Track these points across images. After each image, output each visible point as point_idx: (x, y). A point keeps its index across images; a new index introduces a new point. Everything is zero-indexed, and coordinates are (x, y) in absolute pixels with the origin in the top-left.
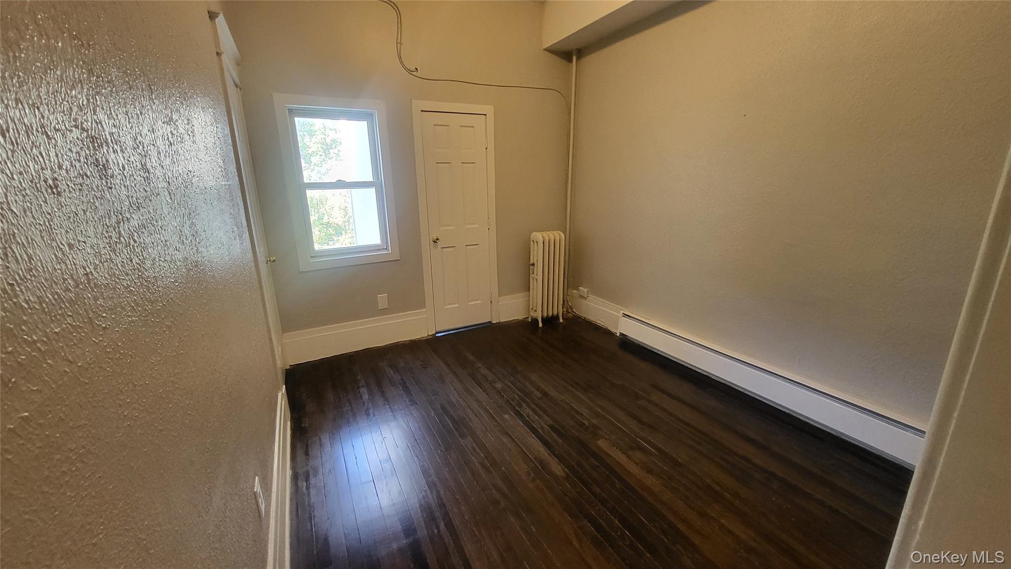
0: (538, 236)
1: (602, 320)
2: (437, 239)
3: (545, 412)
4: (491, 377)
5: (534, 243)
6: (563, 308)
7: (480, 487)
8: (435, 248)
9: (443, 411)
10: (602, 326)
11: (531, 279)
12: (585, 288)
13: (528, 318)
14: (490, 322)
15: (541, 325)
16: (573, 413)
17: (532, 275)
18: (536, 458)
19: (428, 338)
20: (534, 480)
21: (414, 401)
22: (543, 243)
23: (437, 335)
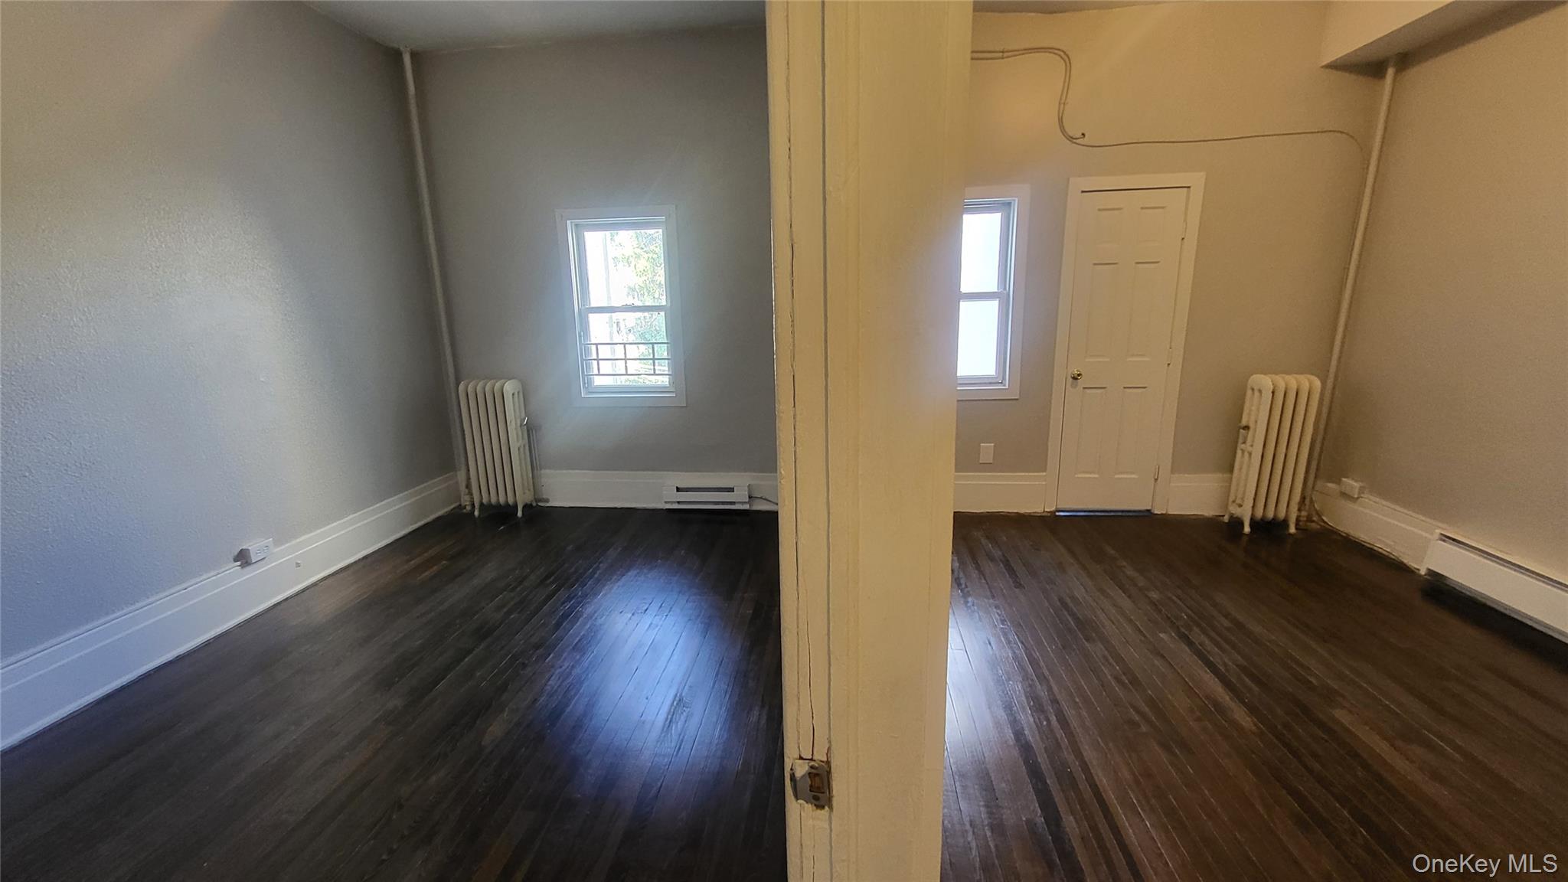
0: (1265, 381)
1: (1388, 541)
2: (1079, 375)
3: (1234, 647)
4: (1142, 582)
5: (1253, 393)
6: (1299, 510)
7: (1110, 700)
8: (1072, 387)
9: (1062, 604)
10: (1387, 554)
11: (1239, 452)
12: (1356, 481)
13: (1223, 516)
14: (1149, 511)
15: (1247, 529)
16: (1289, 662)
17: (1241, 446)
18: (1208, 697)
19: (1044, 514)
20: (1198, 719)
21: (1021, 584)
22: (1273, 393)
23: (1057, 514)
